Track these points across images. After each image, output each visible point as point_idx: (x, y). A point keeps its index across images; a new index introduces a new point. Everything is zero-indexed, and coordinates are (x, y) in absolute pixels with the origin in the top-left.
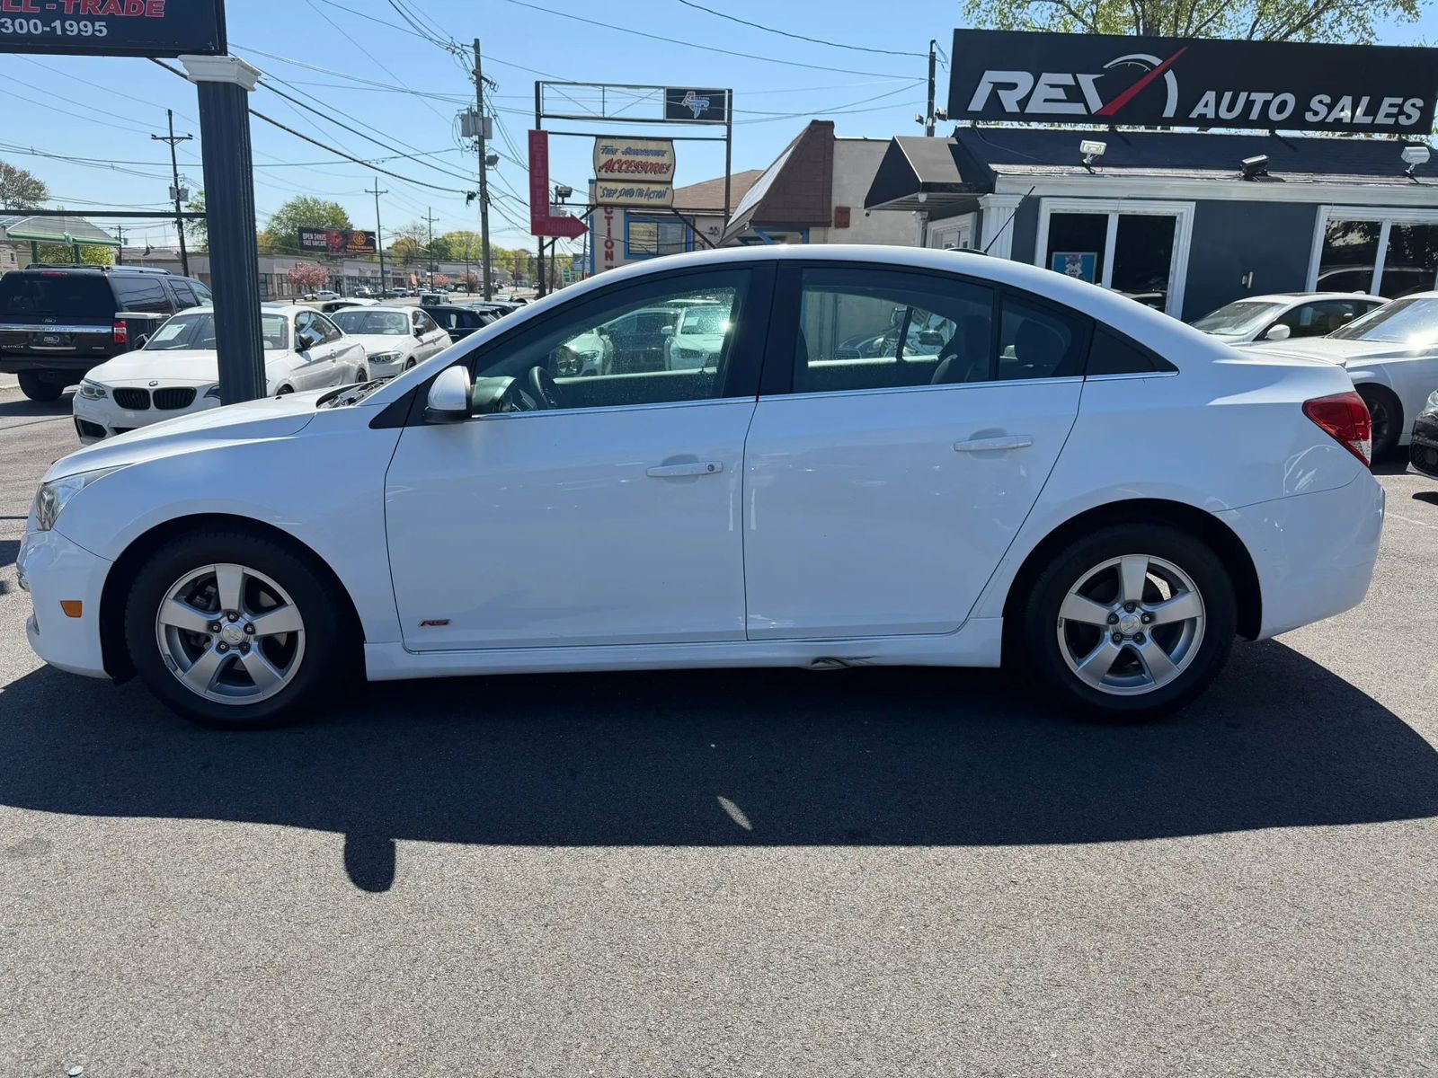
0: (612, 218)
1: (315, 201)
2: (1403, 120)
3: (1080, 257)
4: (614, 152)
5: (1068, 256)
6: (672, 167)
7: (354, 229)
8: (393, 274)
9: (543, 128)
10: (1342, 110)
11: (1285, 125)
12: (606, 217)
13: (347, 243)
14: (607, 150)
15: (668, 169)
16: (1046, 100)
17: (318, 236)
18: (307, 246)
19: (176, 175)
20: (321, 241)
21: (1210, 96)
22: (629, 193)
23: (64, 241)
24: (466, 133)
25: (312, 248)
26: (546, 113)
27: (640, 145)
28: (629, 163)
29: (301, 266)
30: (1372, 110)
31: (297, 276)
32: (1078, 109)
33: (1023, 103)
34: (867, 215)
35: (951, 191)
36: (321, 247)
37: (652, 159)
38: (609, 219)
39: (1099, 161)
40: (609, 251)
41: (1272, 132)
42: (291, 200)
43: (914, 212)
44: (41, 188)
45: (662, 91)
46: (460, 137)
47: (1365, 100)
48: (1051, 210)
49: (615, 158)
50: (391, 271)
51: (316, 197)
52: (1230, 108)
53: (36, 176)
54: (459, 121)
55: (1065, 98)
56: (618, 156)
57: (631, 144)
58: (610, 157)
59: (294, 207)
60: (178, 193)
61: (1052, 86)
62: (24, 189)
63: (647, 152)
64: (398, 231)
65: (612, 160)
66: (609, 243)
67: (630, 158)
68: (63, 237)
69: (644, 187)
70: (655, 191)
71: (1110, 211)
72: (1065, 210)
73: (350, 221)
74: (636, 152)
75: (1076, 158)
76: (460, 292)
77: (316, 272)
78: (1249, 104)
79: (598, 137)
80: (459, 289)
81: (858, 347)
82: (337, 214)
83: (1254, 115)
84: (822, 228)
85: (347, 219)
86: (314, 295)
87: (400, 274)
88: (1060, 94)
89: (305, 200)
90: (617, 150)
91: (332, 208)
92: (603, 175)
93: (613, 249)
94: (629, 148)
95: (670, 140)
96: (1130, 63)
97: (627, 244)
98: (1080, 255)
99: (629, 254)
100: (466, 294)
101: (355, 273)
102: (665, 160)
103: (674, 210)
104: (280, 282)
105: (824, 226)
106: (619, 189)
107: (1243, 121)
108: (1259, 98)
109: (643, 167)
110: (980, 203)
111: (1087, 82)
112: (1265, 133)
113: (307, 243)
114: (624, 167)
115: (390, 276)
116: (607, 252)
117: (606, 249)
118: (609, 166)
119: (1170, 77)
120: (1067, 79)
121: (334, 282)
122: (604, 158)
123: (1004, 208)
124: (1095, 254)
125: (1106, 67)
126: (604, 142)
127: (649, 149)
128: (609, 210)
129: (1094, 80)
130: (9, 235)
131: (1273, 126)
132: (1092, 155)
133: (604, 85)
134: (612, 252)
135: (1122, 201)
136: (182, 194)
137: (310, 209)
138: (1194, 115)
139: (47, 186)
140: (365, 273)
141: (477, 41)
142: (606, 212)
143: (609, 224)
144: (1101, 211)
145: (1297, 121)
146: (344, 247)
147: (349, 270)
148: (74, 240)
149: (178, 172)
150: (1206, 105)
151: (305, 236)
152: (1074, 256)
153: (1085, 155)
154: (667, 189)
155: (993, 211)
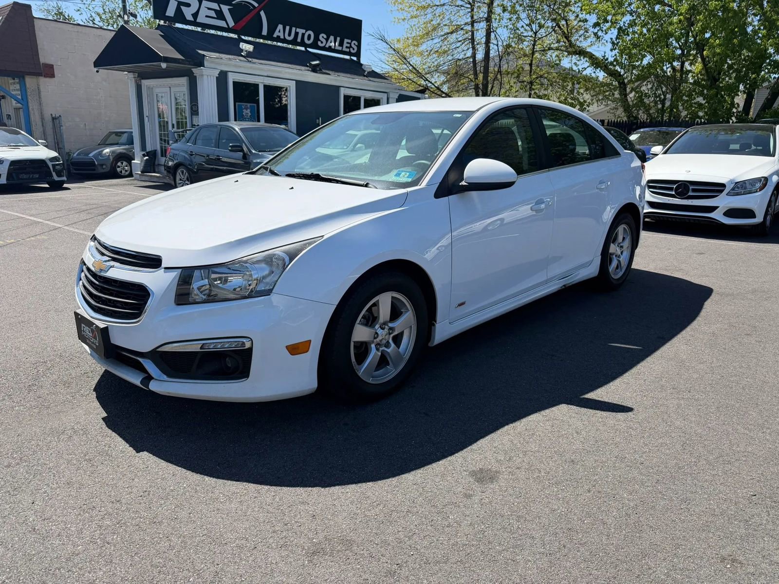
2: (352, 51)
3: (249, 106)
5: (243, 105)
10: (331, 42)
11: (311, 46)
16: (207, 16)
21: (280, 27)
30: (341, 44)
32: (222, 24)
33: (196, 15)
34: (97, 71)
35: (179, 63)
39: (249, 55)
41: (306, 49)
43: (126, 73)
47: (338, 39)
48: (233, 79)
52: (289, 35)
55: (216, 17)
61: (209, 9)
71: (260, 82)
72: (239, 80)
75: (238, 52)
78: (297, 34)
81: (91, 155)
83: (299, 40)
84: (36, 77)
88: (213, 14)
96: (243, 3)
98: (249, 105)
105: (37, 76)
107: (294, 42)
108: (301, 31)
110: (194, 72)
111: (225, 9)
112: (303, 49)
119: (262, 13)
120: (215, 6)
123: (210, 76)
124: (255, 105)
125: (233, 3)
129: (229, 9)
131: (306, 46)
132: (246, 51)
135: (265, 78)
138: (275, 36)
144: (255, 82)
145: (315, 45)
150: (279, 32)
152: (246, 105)
153: (242, 50)
155: (205, 77)
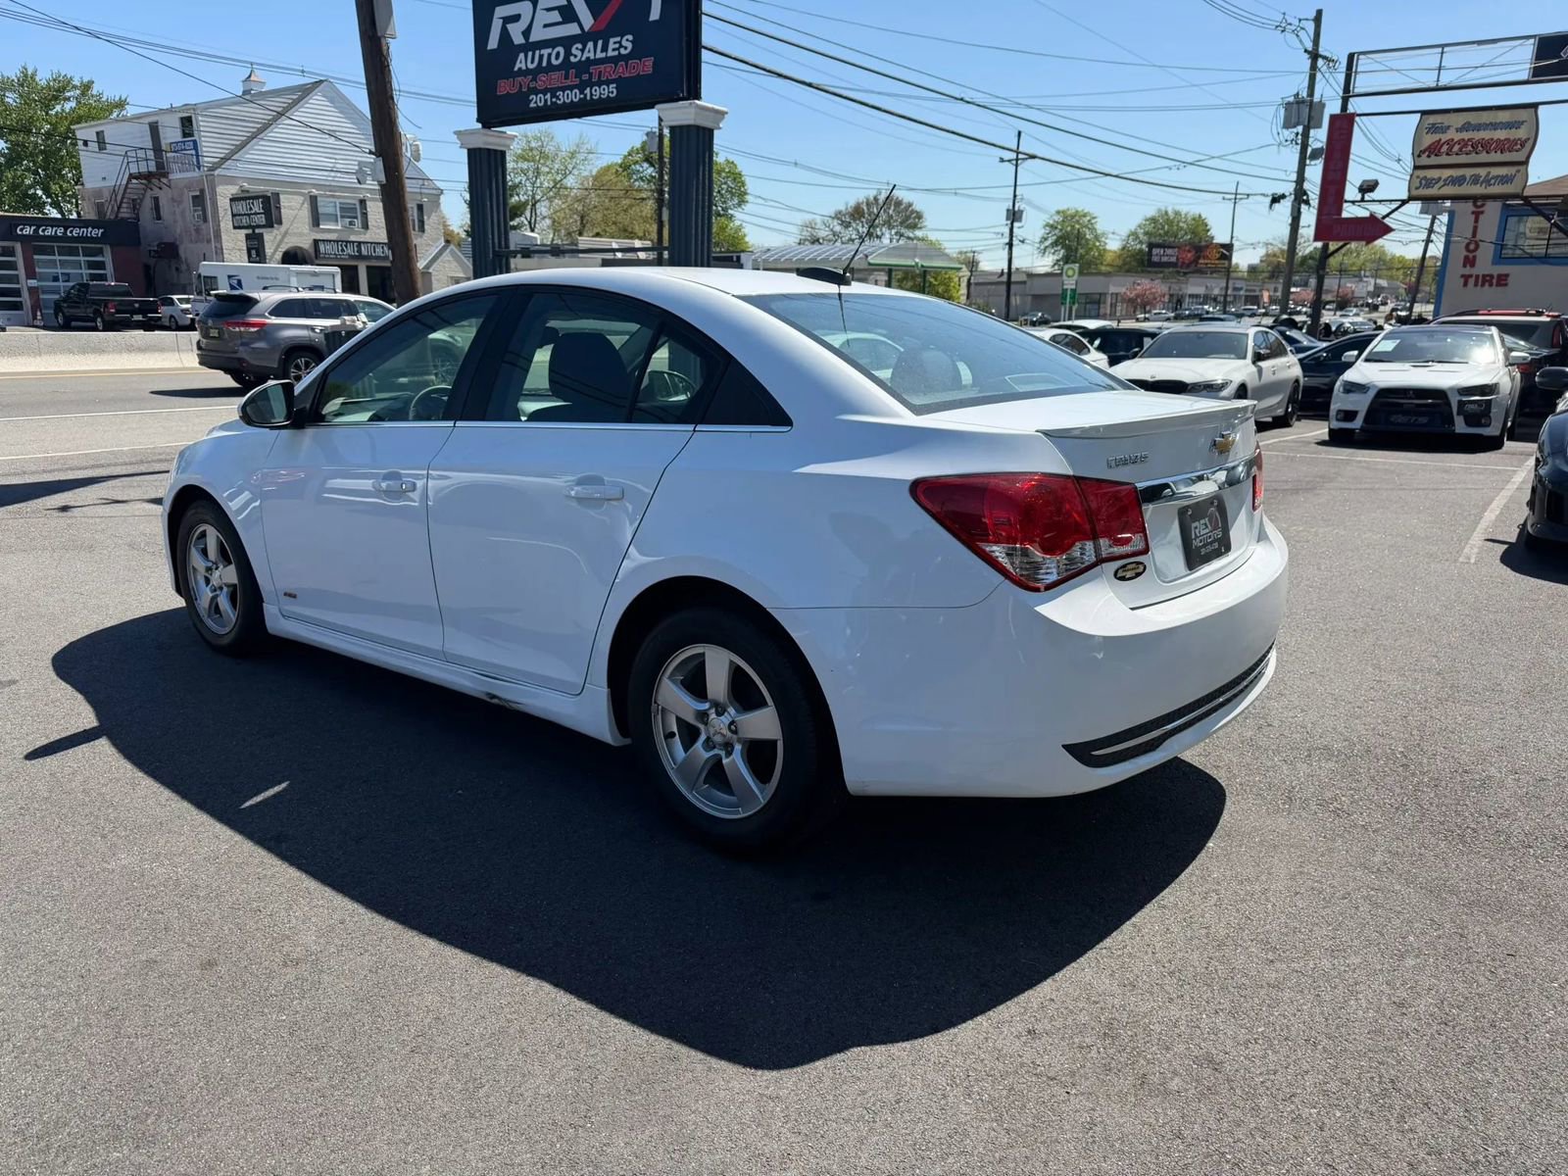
0: (1482, 212)
1: (1177, 213)
4: (1444, 129)
6: (1531, 142)
7: (1215, 241)
8: (1247, 290)
9: (1351, 109)
12: (1473, 213)
13: (1199, 258)
14: (1434, 129)
15: (1523, 146)
17: (1169, 251)
18: (1156, 263)
19: (1015, 196)
20: (1170, 255)
22: (1459, 181)
23: (913, 266)
24: (1287, 125)
25: (1161, 265)
26: (1357, 91)
27: (1486, 117)
28: (1463, 143)
29: (1139, 284)
31: (1132, 296)
36: (1170, 263)
37: (1501, 134)
38: (1477, 215)
40: (1471, 255)
42: (1151, 212)
44: (919, 216)
45: (1532, 41)
46: (1280, 130)
49: (1444, 137)
50: (1245, 288)
51: (1177, 208)
53: (917, 207)
54: (1282, 111)
56: (1452, 134)
57: (1472, 118)
58: (1436, 137)
59: (1153, 220)
60: (1014, 214)
62: (908, 218)
63: (1494, 126)
64: (1271, 241)
65: (1440, 140)
66: (1473, 245)
67: (1466, 136)
68: (913, 264)
69: (1482, 172)
70: (1498, 176)
73: (1212, 232)
74: (1478, 127)
76: (1329, 310)
77: (1154, 290)
79: (1424, 113)
80: (1327, 307)
82: (1199, 225)
85: (1208, 230)
86: (1147, 315)
87: (1254, 291)
89: (1166, 213)
90: (1449, 127)
91: (1194, 219)
92: (1424, 160)
93: (1477, 253)
94: (1469, 123)
95: (1535, 106)
97: (1500, 245)
99: (1500, 257)
100: (1333, 313)
101: (1201, 290)
102: (1521, 133)
103: (1526, 199)
104: (1114, 301)
106: (1443, 178)
109: (1486, 146)
113: (1155, 259)
114: (1456, 148)
115: (1242, 293)
116: (1466, 258)
117: (1465, 253)
118: (1434, 149)
121: (1175, 301)
122: (1428, 140)
126: (1432, 119)
127: (1498, 121)
128: (1479, 204)
130: (870, 264)
133: (1443, 46)
134: (1474, 257)
136: (1017, 216)
137: (1169, 222)
139: (926, 215)
140: (1213, 290)
141: (1319, 13)
142: (1475, 206)
143: (1476, 221)
146: (1196, 261)
147: (1195, 287)
148: (922, 266)
149: (1017, 193)
151: (1155, 251)
154: (1518, 171)
